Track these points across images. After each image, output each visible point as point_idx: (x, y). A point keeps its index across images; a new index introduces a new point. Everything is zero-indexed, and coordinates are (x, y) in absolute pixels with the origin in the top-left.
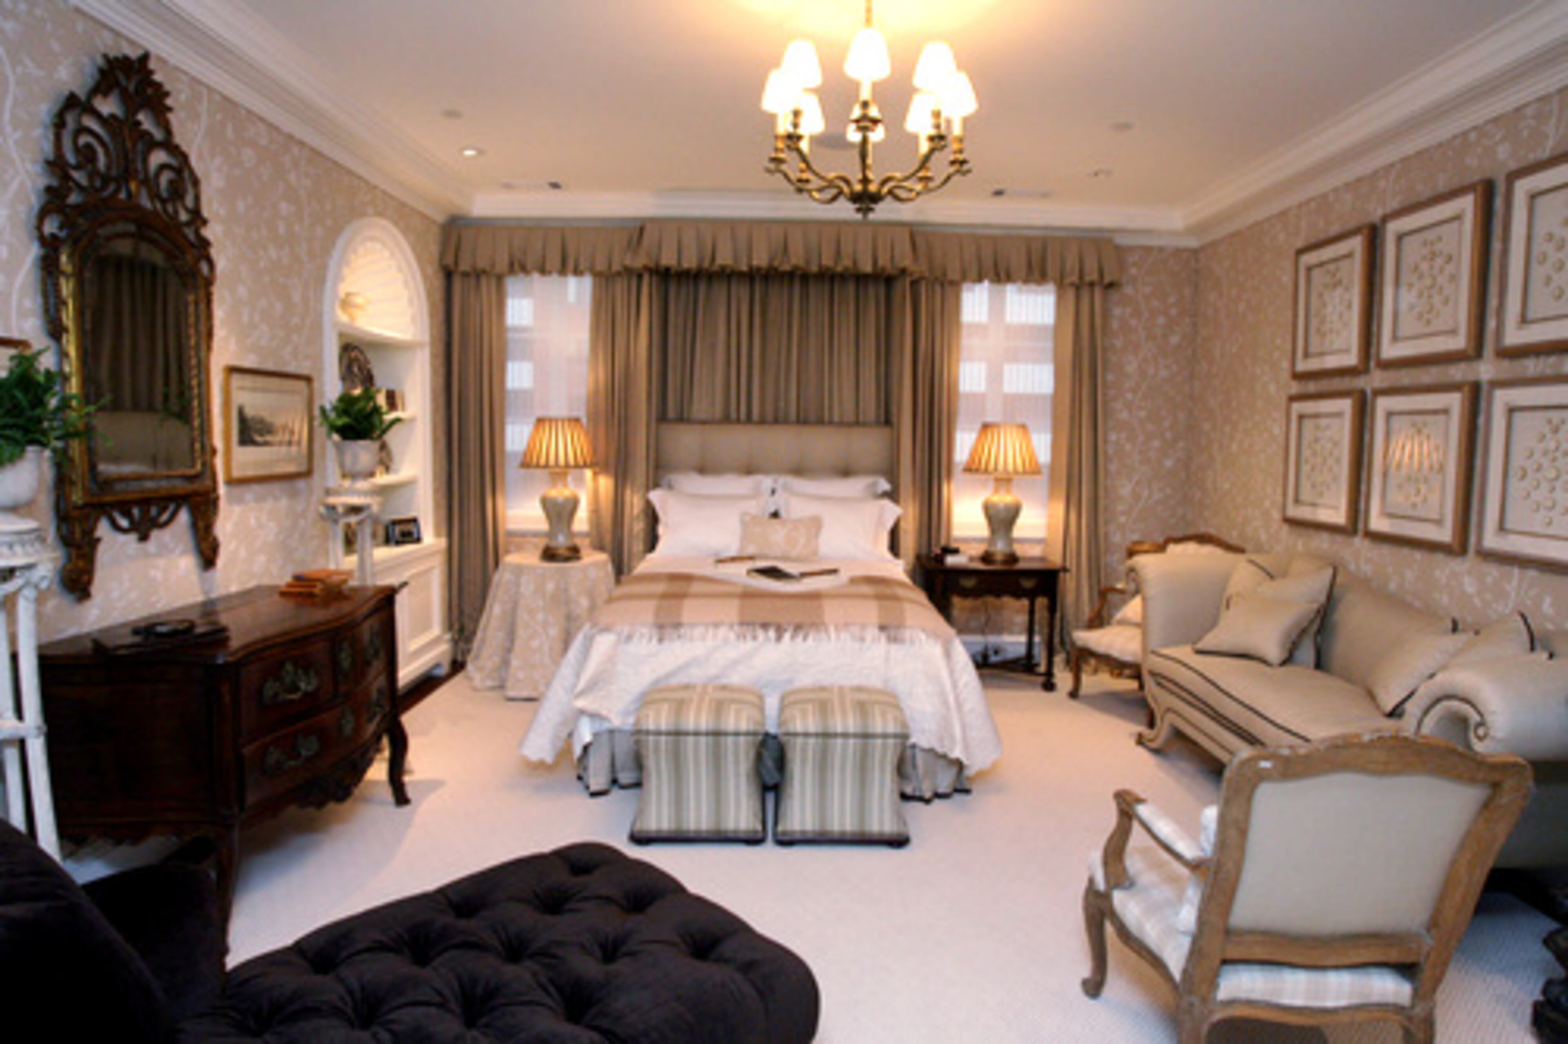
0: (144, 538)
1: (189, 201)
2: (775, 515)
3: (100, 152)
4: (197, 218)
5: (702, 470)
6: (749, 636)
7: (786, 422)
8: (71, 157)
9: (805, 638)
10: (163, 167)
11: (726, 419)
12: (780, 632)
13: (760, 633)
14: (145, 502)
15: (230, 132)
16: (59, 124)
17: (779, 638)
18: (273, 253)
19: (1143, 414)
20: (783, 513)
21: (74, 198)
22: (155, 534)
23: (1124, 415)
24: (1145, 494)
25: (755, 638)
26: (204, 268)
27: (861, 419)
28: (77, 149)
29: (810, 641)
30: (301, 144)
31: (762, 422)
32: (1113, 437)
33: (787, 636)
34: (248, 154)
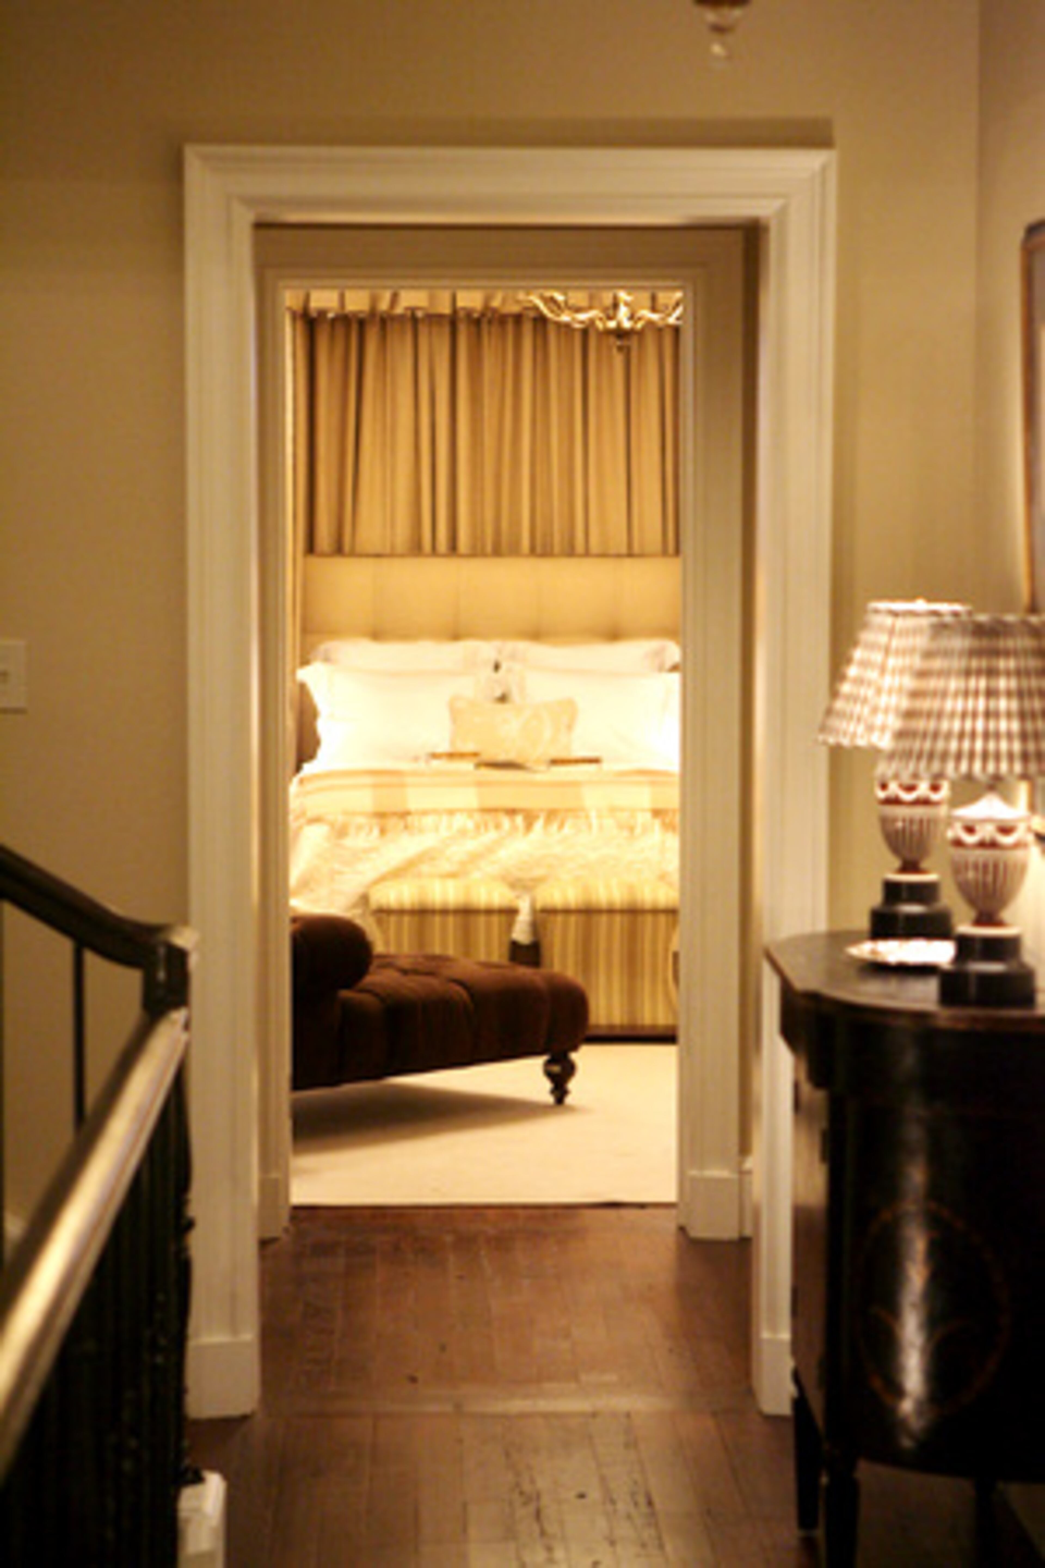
2: (503, 699)
5: (377, 635)
6: (491, 825)
7: (514, 551)
9: (561, 826)
11: (416, 549)
12: (530, 818)
13: (506, 822)
17: (529, 826)
20: (515, 695)
25: (498, 826)
27: (636, 549)
29: (568, 829)
31: (476, 552)
33: (539, 825)
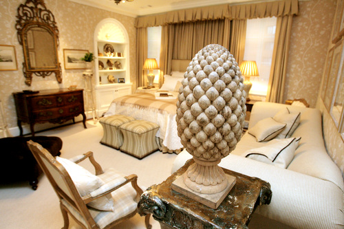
0: (44, 77)
1: (52, 19)
3: (29, 13)
4: (54, 22)
8: (21, 14)
10: (44, 14)
14: (43, 72)
15: (64, 6)
16: (19, 9)
18: (77, 27)
19: (306, 59)
21: (23, 22)
22: (46, 77)
23: (299, 59)
24: (304, 85)
26: (56, 31)
28: (23, 13)
30: (85, 6)
32: (294, 66)
34: (69, 9)
